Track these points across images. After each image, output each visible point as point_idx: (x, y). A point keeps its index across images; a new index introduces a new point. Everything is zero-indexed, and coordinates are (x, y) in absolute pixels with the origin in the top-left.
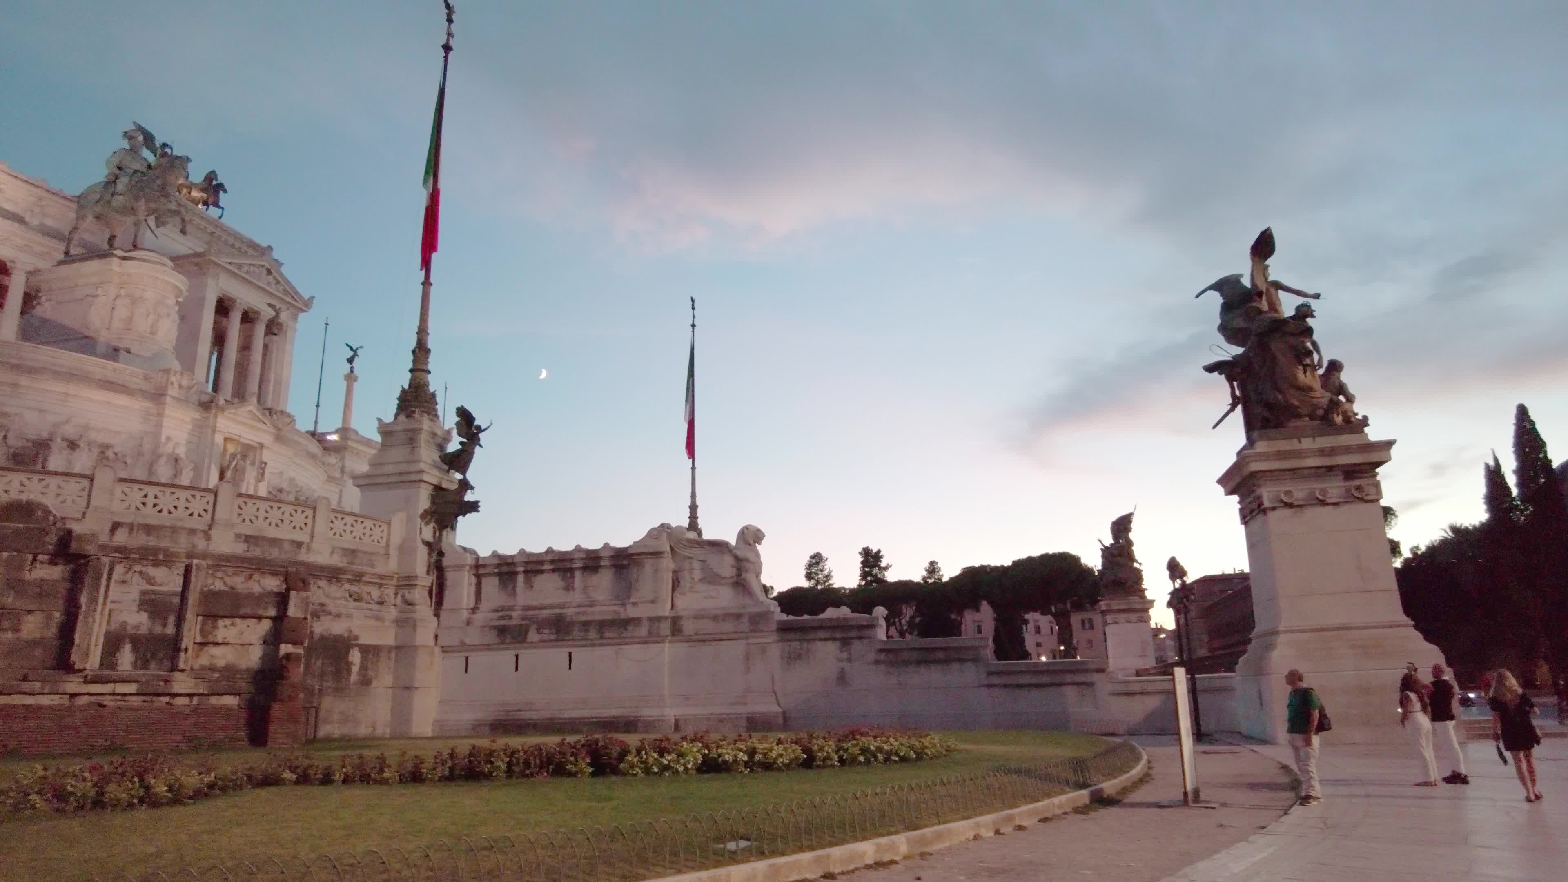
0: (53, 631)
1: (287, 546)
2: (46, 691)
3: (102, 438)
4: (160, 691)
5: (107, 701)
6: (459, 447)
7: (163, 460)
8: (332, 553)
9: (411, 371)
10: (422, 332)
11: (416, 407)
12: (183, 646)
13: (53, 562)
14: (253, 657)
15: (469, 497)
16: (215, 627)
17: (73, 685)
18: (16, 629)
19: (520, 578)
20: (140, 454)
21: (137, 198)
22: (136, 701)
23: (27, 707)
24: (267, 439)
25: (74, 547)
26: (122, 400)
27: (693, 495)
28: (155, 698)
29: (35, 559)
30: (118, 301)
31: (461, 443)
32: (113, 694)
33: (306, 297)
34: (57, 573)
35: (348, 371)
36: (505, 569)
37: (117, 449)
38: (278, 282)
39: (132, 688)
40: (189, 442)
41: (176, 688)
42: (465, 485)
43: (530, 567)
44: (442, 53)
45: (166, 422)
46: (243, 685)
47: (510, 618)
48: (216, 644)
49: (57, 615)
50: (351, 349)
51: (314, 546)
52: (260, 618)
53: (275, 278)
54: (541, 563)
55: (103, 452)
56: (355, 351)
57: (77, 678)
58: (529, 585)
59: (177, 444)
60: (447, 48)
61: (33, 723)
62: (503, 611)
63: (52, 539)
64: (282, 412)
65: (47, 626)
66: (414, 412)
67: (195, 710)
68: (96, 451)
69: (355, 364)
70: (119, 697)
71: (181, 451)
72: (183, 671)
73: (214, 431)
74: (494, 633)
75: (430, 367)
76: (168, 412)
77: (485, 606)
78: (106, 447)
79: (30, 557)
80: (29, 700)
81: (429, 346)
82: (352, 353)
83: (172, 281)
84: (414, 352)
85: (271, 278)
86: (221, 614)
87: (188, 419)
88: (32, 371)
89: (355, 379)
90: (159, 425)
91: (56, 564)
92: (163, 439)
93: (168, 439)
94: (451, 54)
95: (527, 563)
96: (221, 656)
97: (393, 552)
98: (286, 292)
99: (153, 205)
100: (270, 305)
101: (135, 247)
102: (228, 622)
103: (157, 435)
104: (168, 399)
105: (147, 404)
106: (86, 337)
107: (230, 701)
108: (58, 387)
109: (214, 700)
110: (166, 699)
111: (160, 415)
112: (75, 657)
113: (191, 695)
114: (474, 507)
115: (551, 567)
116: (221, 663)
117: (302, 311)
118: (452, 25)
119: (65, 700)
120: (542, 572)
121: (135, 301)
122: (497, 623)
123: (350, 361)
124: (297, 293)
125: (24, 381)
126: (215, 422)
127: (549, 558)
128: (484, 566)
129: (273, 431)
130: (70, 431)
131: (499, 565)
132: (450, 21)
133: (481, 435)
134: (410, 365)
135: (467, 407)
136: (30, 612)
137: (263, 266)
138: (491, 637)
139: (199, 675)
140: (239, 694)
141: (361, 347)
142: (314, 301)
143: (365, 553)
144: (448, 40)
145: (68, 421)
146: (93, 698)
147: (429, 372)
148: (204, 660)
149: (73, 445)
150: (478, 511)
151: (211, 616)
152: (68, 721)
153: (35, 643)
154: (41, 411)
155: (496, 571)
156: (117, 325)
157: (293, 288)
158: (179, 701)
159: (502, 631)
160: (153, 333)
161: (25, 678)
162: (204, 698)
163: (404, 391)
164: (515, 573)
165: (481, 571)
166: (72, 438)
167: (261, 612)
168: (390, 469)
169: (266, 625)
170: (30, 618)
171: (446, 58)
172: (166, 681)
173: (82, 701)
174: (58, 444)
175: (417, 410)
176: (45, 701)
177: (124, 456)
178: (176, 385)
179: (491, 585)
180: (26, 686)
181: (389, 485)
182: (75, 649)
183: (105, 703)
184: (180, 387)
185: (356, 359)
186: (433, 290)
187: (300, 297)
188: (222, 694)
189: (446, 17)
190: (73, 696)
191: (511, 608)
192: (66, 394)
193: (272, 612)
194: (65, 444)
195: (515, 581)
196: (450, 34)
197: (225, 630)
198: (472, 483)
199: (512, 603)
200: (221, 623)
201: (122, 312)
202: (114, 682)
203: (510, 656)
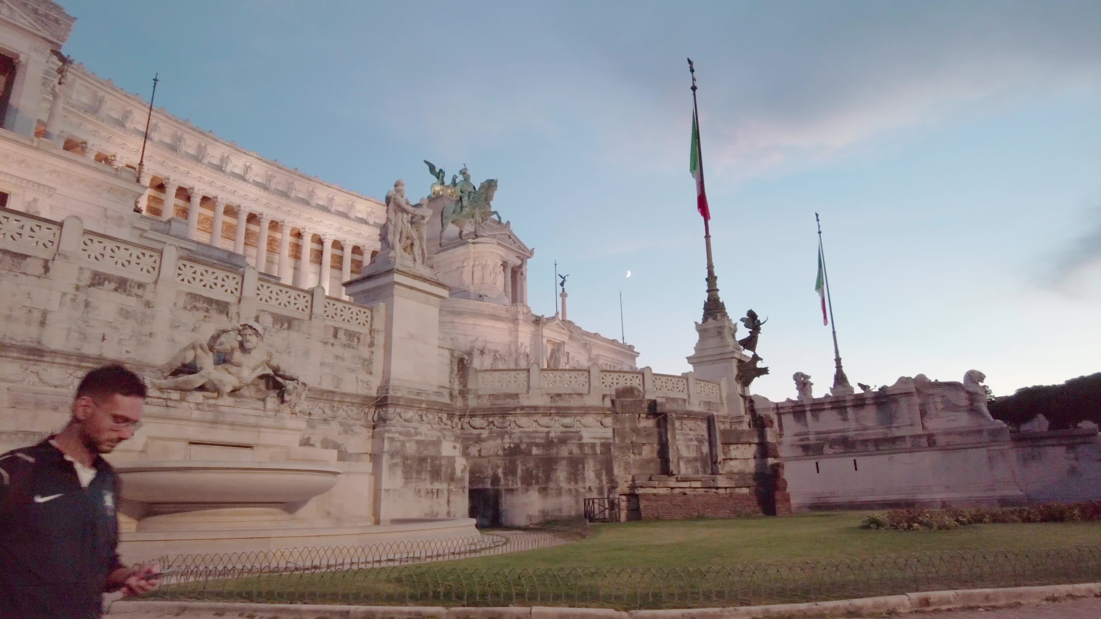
0: (655, 455)
1: (680, 402)
2: (661, 485)
3: (493, 347)
4: (712, 486)
5: (687, 491)
6: (749, 334)
7: (522, 356)
9: (708, 291)
10: (710, 267)
11: (718, 312)
12: (719, 460)
13: (647, 418)
14: (751, 466)
15: (759, 365)
16: (729, 450)
17: (672, 483)
18: (640, 454)
19: (809, 415)
20: (511, 354)
22: (701, 491)
23: (655, 495)
24: (565, 339)
25: (659, 409)
26: (499, 325)
27: (837, 352)
28: (709, 490)
29: (639, 416)
30: (475, 268)
31: (750, 332)
32: (690, 488)
33: (530, 249)
34: (651, 423)
35: (561, 291)
36: (799, 409)
37: (500, 353)
38: (515, 243)
39: (698, 484)
40: (531, 345)
41: (720, 484)
42: (756, 358)
43: (815, 407)
44: (692, 92)
45: (520, 335)
46: (751, 482)
47: (808, 439)
48: (731, 459)
49: (655, 445)
50: (561, 277)
52: (750, 444)
53: (513, 240)
54: (823, 404)
55: (495, 355)
56: (564, 278)
57: (673, 479)
58: (816, 417)
59: (526, 346)
60: (694, 88)
61: (660, 503)
62: (803, 435)
63: (645, 405)
64: (569, 321)
65: (652, 452)
66: (717, 316)
67: (731, 495)
68: (492, 354)
69: (565, 286)
70: (692, 489)
71: (528, 350)
72: (720, 474)
73: (542, 337)
74: (801, 449)
75: (718, 287)
76: (520, 329)
77: (786, 432)
78: (496, 351)
79: (637, 416)
80: (654, 491)
81: (715, 275)
82: (562, 279)
84: (707, 280)
85: (511, 240)
86: (731, 441)
87: (529, 332)
88: (460, 314)
89: (566, 295)
90: (517, 337)
91: (649, 419)
92: (519, 344)
93: (522, 344)
94: (697, 91)
95: (812, 405)
96: (735, 466)
97: (725, 402)
98: (520, 248)
99: (483, 210)
100: (518, 257)
101: (477, 236)
102: (734, 446)
103: (516, 342)
104: (520, 322)
105: (511, 325)
106: (464, 291)
107: (745, 491)
108: (471, 321)
109: (737, 490)
110: (714, 490)
111: (517, 331)
112: (672, 467)
113: (726, 488)
114: (764, 371)
115: (830, 406)
116: (736, 470)
117: (528, 257)
118: (694, 73)
119: (669, 491)
120: (824, 409)
121: (484, 267)
122: (799, 443)
123: (562, 284)
124: (525, 246)
125: (456, 320)
126: (542, 332)
127: (829, 400)
128: (782, 408)
129: (568, 333)
130: (479, 345)
131: (793, 407)
132: (692, 71)
133: (761, 326)
134: (706, 288)
136: (644, 444)
137: (506, 234)
138: (799, 452)
139: (730, 475)
140: (749, 487)
141: (568, 275)
142: (535, 250)
143: (714, 403)
144: (693, 84)
145: (476, 339)
146: (682, 490)
147: (718, 290)
148: (727, 469)
149: (482, 352)
150: (768, 374)
151: (726, 444)
152: (674, 502)
153: (649, 461)
154: (465, 335)
155: (791, 410)
156: (477, 281)
157: (522, 244)
158: (722, 491)
159: (806, 448)
160: (495, 284)
161: (650, 479)
162: (733, 489)
163: (706, 304)
164: (804, 412)
165: (781, 411)
166: (481, 348)
167: (751, 440)
168: (710, 352)
169: (754, 448)
170: (645, 447)
171: (694, 94)
172: (713, 481)
173: (677, 491)
174: (476, 353)
175: (718, 314)
176: (662, 491)
177: (504, 356)
178: (521, 313)
179: (788, 420)
180: (652, 483)
181: (712, 362)
182: (671, 464)
183: (687, 492)
184: (523, 313)
185: (565, 283)
186: (711, 239)
187: (527, 249)
188: (740, 487)
189: (689, 69)
190: (672, 488)
191: (807, 434)
192: (475, 325)
193: (756, 440)
194: (479, 352)
195: (805, 417)
196: (694, 79)
197: (735, 451)
198: (760, 356)
199: (806, 430)
200: (732, 447)
201: (478, 274)
202: (690, 481)
203: (812, 463)
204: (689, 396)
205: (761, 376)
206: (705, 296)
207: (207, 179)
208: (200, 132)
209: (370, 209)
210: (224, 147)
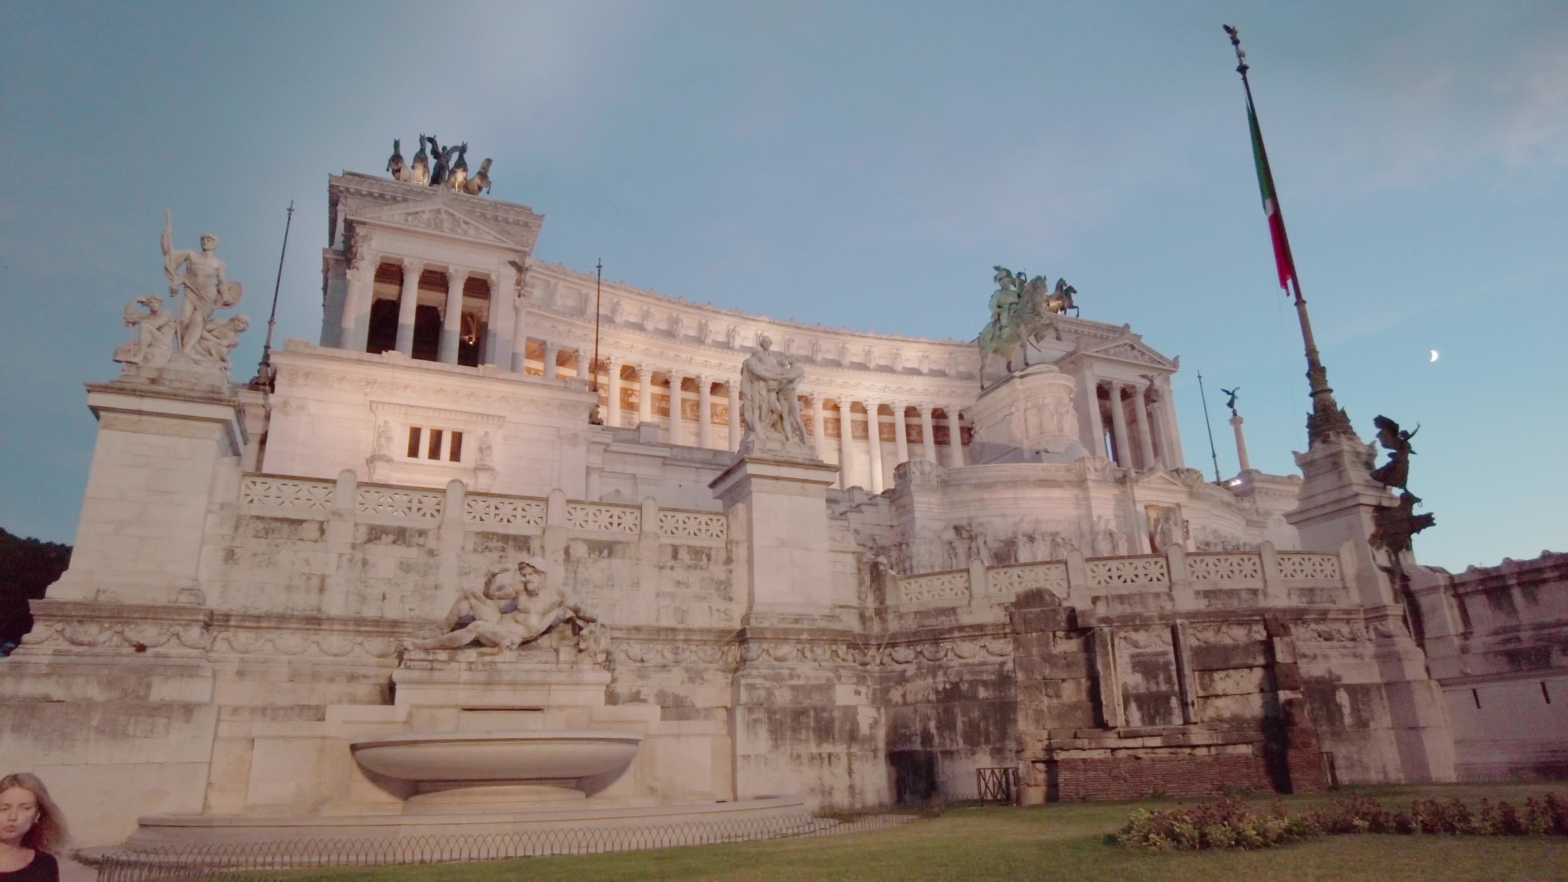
0: (1084, 696)
1: (1244, 595)
2: (1093, 746)
3: (1051, 528)
4: (1181, 743)
5: (1141, 753)
6: (1390, 460)
7: (1100, 537)
8: (1289, 595)
9: (1312, 395)
10: (1311, 353)
11: (1329, 430)
12: (1189, 701)
13: (1068, 637)
14: (1255, 706)
15: (1417, 510)
16: (1212, 681)
17: (1111, 741)
18: (1058, 696)
19: (1517, 594)
20: (1082, 536)
21: (1018, 326)
22: (1164, 753)
23: (1084, 761)
24: (1182, 499)
25: (1080, 622)
26: (1056, 493)
28: (1179, 750)
29: (1054, 636)
30: (1028, 412)
31: (1390, 455)
32: (1143, 747)
33: (1171, 358)
34: (1072, 646)
35: (1232, 414)
36: (1494, 584)
37: (1063, 535)
38: (1143, 354)
39: (1157, 742)
40: (1117, 516)
41: (1195, 740)
42: (1409, 500)
43: (1525, 578)
44: (1239, 76)
45: (1094, 503)
46: (1252, 733)
47: (1518, 639)
48: (1217, 696)
49: (1083, 681)
50: (1228, 393)
51: (1270, 590)
52: (1251, 667)
53: (1139, 351)
54: (1540, 570)
55: (1053, 540)
56: (1232, 394)
57: (1112, 735)
58: (1532, 599)
59: (1108, 520)
60: (1243, 69)
61: (1091, 774)
62: (1508, 634)
63: (1062, 617)
64: (1188, 470)
65: (1079, 691)
66: (1328, 436)
67: (1216, 758)
68: (1048, 539)
69: (1236, 406)
70: (1149, 751)
71: (1113, 526)
72: (1195, 723)
73: (1134, 502)
74: (1504, 659)
75: (1330, 385)
76: (1092, 494)
77: (1478, 629)
78: (1054, 535)
79: (1051, 635)
80: (1084, 755)
81: (1322, 365)
82: (1230, 397)
83: (1063, 382)
84: (1308, 375)
85: (1135, 352)
86: (1215, 666)
87: (1110, 497)
88: (989, 486)
89: (1241, 421)
90: (1089, 508)
91: (1071, 638)
92: (1095, 519)
93: (1099, 517)
94: (1249, 73)
95: (1520, 574)
96: (1225, 707)
97: (1351, 584)
98: (1154, 361)
99: (1031, 326)
100: (1143, 376)
101: (1027, 365)
102: (1222, 674)
103: (1090, 516)
104: (1090, 484)
105: (1076, 491)
106: (1015, 449)
107: (1244, 750)
108: (1008, 494)
109: (1230, 749)
110: (1188, 750)
111: (1087, 498)
112: (1106, 716)
113: (1208, 746)
114: (1427, 521)
115: (1556, 574)
116: (1227, 714)
117: (1173, 372)
118: (1240, 46)
119: (1109, 754)
120: (1545, 581)
121: (1040, 408)
122: (1502, 648)
123: (1231, 404)
124: (1161, 357)
125: (986, 495)
126: (1133, 493)
127: (1550, 563)
128: (1464, 584)
129: (1185, 489)
130: (1027, 527)
131: (1482, 581)
132: (1236, 42)
133: (1410, 441)
134: (1309, 390)
135: (1385, 415)
136: (1063, 680)
137: (1126, 344)
138: (1503, 665)
139: (1214, 724)
140: (1251, 743)
141: (1238, 388)
142: (1180, 359)
144: (1241, 61)
145: (1022, 520)
146: (1130, 752)
147: (1331, 391)
148: (1210, 713)
149: (1031, 539)
150: (1434, 525)
151: (1207, 671)
152: (1115, 772)
153: (1075, 707)
154: (1003, 516)
155: (1480, 588)
156: (1033, 432)
157: (1157, 354)
158: (1201, 752)
159: (1513, 657)
160: (1061, 430)
161: (1075, 737)
162: (1220, 748)
163: (1310, 417)
164: (1508, 587)
165: (1461, 590)
166: (1030, 532)
167: (1250, 661)
168: (1321, 500)
169: (1258, 673)
170: (1065, 685)
171: (1245, 79)
172: (1184, 734)
173: (1121, 754)
174: (1021, 541)
175: (1330, 433)
176: (1095, 755)
177: (1070, 540)
178: (1092, 469)
179: (1478, 606)
180: (1079, 743)
181: (1327, 516)
182: (1104, 709)
183: (1140, 756)
184: (1096, 470)
185: (1236, 401)
186: (1308, 306)
187: (1166, 360)
188: (1234, 744)
189: (1230, 41)
190: (1113, 750)
191: (1517, 629)
192: (1016, 498)
193: (1261, 660)
194: (1025, 539)
195: (1510, 597)
196: (1240, 55)
197: (1222, 682)
198: (1416, 495)
199: (1513, 623)
200: (1217, 676)
201: (1033, 420)
202: (1142, 737)
203: (1534, 685)
204: (1265, 582)
205: (1423, 531)
206: (1308, 406)
207: (714, 362)
208: (698, 308)
209: (921, 354)
210: (728, 318)
